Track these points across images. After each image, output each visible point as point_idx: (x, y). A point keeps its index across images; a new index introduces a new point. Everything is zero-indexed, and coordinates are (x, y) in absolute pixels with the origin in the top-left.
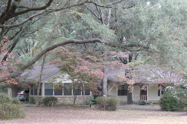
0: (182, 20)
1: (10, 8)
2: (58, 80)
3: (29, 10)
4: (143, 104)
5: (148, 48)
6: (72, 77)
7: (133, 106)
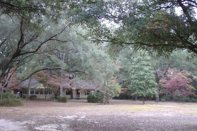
0: (100, 60)
1: (18, 52)
2: (38, 87)
3: (27, 53)
4: (78, 99)
5: (84, 72)
6: (45, 86)
7: (74, 100)
